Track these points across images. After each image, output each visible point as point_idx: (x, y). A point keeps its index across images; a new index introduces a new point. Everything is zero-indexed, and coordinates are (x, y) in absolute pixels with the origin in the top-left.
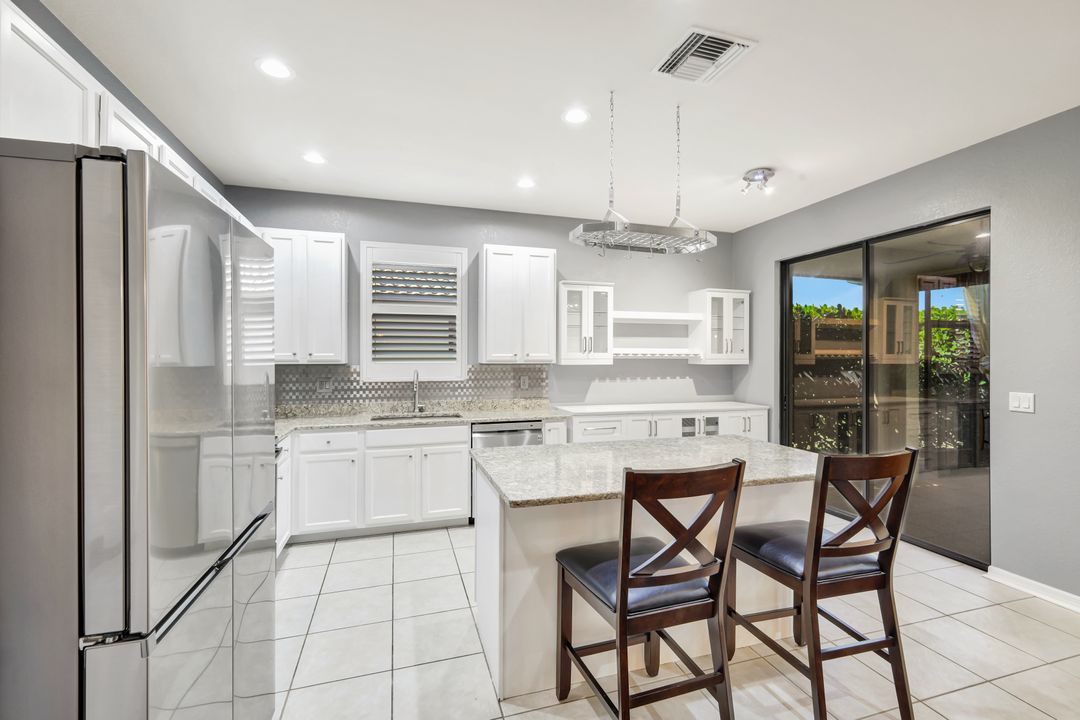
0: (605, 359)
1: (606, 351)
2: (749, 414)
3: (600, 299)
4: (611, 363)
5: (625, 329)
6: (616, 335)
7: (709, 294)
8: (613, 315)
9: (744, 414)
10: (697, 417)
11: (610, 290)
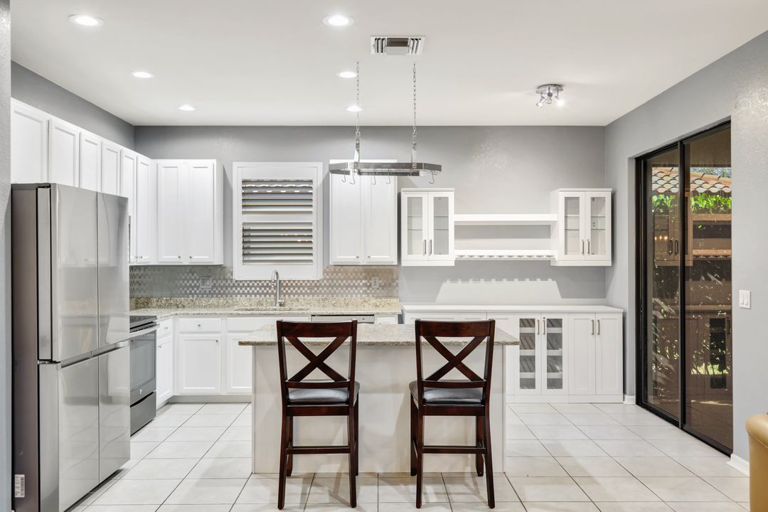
0: (448, 260)
1: (447, 252)
2: (599, 317)
3: (441, 204)
4: (452, 264)
5: (465, 231)
6: (457, 236)
7: (561, 195)
8: (454, 218)
9: (592, 317)
10: (537, 317)
11: (451, 196)
